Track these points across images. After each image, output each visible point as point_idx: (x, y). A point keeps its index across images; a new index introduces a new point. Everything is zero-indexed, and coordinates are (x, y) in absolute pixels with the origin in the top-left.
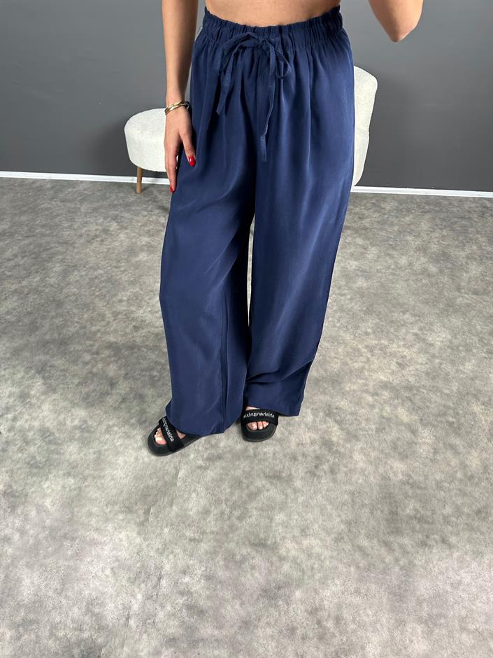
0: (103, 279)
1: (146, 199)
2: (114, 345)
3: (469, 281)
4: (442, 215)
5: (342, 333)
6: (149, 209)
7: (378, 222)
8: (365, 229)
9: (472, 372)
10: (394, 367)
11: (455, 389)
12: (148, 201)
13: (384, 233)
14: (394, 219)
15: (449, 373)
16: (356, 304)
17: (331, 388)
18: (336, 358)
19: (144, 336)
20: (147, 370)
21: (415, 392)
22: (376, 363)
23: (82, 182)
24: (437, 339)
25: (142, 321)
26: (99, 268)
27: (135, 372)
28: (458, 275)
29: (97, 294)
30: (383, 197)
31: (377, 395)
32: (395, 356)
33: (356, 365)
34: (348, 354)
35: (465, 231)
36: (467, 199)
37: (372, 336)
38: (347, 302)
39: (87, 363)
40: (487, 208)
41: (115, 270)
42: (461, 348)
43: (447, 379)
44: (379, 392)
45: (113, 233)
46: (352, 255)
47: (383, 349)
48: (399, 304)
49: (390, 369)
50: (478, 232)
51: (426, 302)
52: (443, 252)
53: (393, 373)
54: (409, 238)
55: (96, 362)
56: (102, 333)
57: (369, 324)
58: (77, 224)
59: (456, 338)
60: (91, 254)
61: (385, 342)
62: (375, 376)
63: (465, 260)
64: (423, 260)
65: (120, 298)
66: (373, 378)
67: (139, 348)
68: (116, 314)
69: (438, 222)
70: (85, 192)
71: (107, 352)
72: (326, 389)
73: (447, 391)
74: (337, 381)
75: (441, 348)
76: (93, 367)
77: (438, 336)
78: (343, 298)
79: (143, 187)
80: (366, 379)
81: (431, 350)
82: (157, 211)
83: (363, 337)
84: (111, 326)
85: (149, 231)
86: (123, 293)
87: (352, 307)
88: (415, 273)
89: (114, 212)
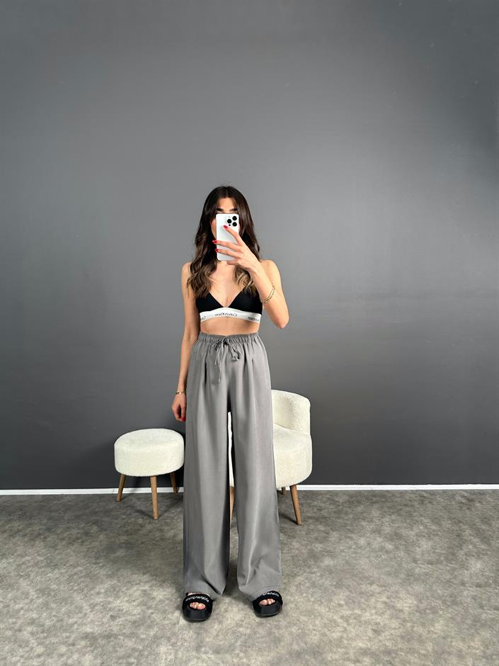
0: (82, 575)
1: (125, 505)
2: (90, 636)
3: (423, 554)
4: (389, 505)
5: (316, 606)
6: (128, 512)
7: (335, 512)
8: (324, 518)
9: (443, 631)
10: (370, 633)
11: (430, 649)
12: (127, 507)
13: (341, 521)
14: (348, 509)
15: (421, 634)
16: (326, 580)
17: (313, 660)
18: (314, 630)
19: (121, 625)
20: (123, 657)
21: (394, 655)
22: (353, 631)
23: (66, 495)
24: (405, 605)
25: (119, 610)
26: (78, 565)
27: (111, 660)
28: (412, 549)
29: (76, 588)
30: (336, 493)
31: (358, 661)
32: (370, 624)
33: (336, 635)
34: (325, 626)
35: (411, 515)
36: (406, 491)
37: (345, 607)
38: (318, 578)
39: (62, 655)
40: (425, 497)
41: (94, 566)
42: (428, 611)
43: (421, 641)
44: (360, 658)
45: (94, 535)
46: (316, 539)
47: (357, 617)
48: (365, 577)
49: (366, 636)
50: (421, 516)
51: (389, 574)
52: (395, 532)
53: (370, 640)
54: (364, 523)
55: (72, 653)
56: (79, 625)
57: (341, 597)
58: (61, 530)
59: (421, 603)
60: (72, 553)
61: (358, 612)
62: (354, 644)
63: (415, 538)
64: (378, 539)
65: (97, 590)
66: (353, 645)
67: (116, 636)
68: (93, 607)
69: (387, 510)
70: (69, 503)
71: (83, 643)
72: (308, 661)
73: (423, 652)
74: (318, 652)
75: (410, 613)
76: (68, 658)
77: (406, 603)
78: (314, 575)
79: (123, 496)
80: (346, 647)
81: (401, 615)
82: (136, 514)
83: (338, 609)
84: (88, 617)
85: (127, 531)
86: (101, 586)
87: (323, 583)
88: (374, 551)
89: (96, 518)
